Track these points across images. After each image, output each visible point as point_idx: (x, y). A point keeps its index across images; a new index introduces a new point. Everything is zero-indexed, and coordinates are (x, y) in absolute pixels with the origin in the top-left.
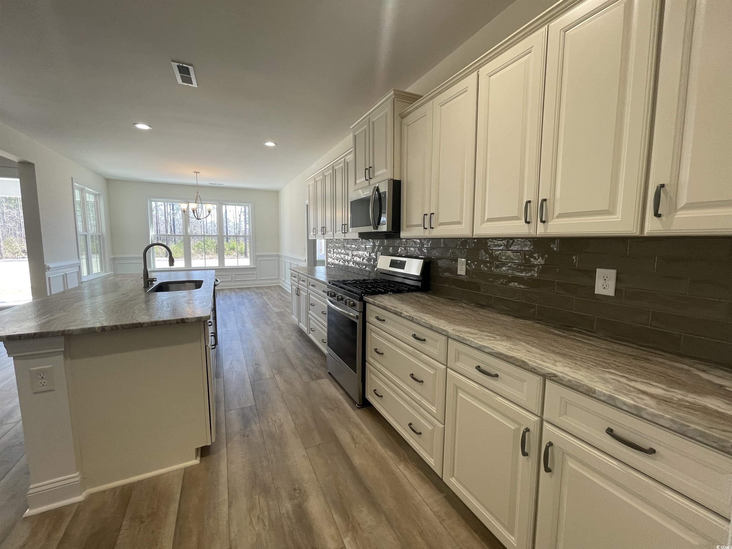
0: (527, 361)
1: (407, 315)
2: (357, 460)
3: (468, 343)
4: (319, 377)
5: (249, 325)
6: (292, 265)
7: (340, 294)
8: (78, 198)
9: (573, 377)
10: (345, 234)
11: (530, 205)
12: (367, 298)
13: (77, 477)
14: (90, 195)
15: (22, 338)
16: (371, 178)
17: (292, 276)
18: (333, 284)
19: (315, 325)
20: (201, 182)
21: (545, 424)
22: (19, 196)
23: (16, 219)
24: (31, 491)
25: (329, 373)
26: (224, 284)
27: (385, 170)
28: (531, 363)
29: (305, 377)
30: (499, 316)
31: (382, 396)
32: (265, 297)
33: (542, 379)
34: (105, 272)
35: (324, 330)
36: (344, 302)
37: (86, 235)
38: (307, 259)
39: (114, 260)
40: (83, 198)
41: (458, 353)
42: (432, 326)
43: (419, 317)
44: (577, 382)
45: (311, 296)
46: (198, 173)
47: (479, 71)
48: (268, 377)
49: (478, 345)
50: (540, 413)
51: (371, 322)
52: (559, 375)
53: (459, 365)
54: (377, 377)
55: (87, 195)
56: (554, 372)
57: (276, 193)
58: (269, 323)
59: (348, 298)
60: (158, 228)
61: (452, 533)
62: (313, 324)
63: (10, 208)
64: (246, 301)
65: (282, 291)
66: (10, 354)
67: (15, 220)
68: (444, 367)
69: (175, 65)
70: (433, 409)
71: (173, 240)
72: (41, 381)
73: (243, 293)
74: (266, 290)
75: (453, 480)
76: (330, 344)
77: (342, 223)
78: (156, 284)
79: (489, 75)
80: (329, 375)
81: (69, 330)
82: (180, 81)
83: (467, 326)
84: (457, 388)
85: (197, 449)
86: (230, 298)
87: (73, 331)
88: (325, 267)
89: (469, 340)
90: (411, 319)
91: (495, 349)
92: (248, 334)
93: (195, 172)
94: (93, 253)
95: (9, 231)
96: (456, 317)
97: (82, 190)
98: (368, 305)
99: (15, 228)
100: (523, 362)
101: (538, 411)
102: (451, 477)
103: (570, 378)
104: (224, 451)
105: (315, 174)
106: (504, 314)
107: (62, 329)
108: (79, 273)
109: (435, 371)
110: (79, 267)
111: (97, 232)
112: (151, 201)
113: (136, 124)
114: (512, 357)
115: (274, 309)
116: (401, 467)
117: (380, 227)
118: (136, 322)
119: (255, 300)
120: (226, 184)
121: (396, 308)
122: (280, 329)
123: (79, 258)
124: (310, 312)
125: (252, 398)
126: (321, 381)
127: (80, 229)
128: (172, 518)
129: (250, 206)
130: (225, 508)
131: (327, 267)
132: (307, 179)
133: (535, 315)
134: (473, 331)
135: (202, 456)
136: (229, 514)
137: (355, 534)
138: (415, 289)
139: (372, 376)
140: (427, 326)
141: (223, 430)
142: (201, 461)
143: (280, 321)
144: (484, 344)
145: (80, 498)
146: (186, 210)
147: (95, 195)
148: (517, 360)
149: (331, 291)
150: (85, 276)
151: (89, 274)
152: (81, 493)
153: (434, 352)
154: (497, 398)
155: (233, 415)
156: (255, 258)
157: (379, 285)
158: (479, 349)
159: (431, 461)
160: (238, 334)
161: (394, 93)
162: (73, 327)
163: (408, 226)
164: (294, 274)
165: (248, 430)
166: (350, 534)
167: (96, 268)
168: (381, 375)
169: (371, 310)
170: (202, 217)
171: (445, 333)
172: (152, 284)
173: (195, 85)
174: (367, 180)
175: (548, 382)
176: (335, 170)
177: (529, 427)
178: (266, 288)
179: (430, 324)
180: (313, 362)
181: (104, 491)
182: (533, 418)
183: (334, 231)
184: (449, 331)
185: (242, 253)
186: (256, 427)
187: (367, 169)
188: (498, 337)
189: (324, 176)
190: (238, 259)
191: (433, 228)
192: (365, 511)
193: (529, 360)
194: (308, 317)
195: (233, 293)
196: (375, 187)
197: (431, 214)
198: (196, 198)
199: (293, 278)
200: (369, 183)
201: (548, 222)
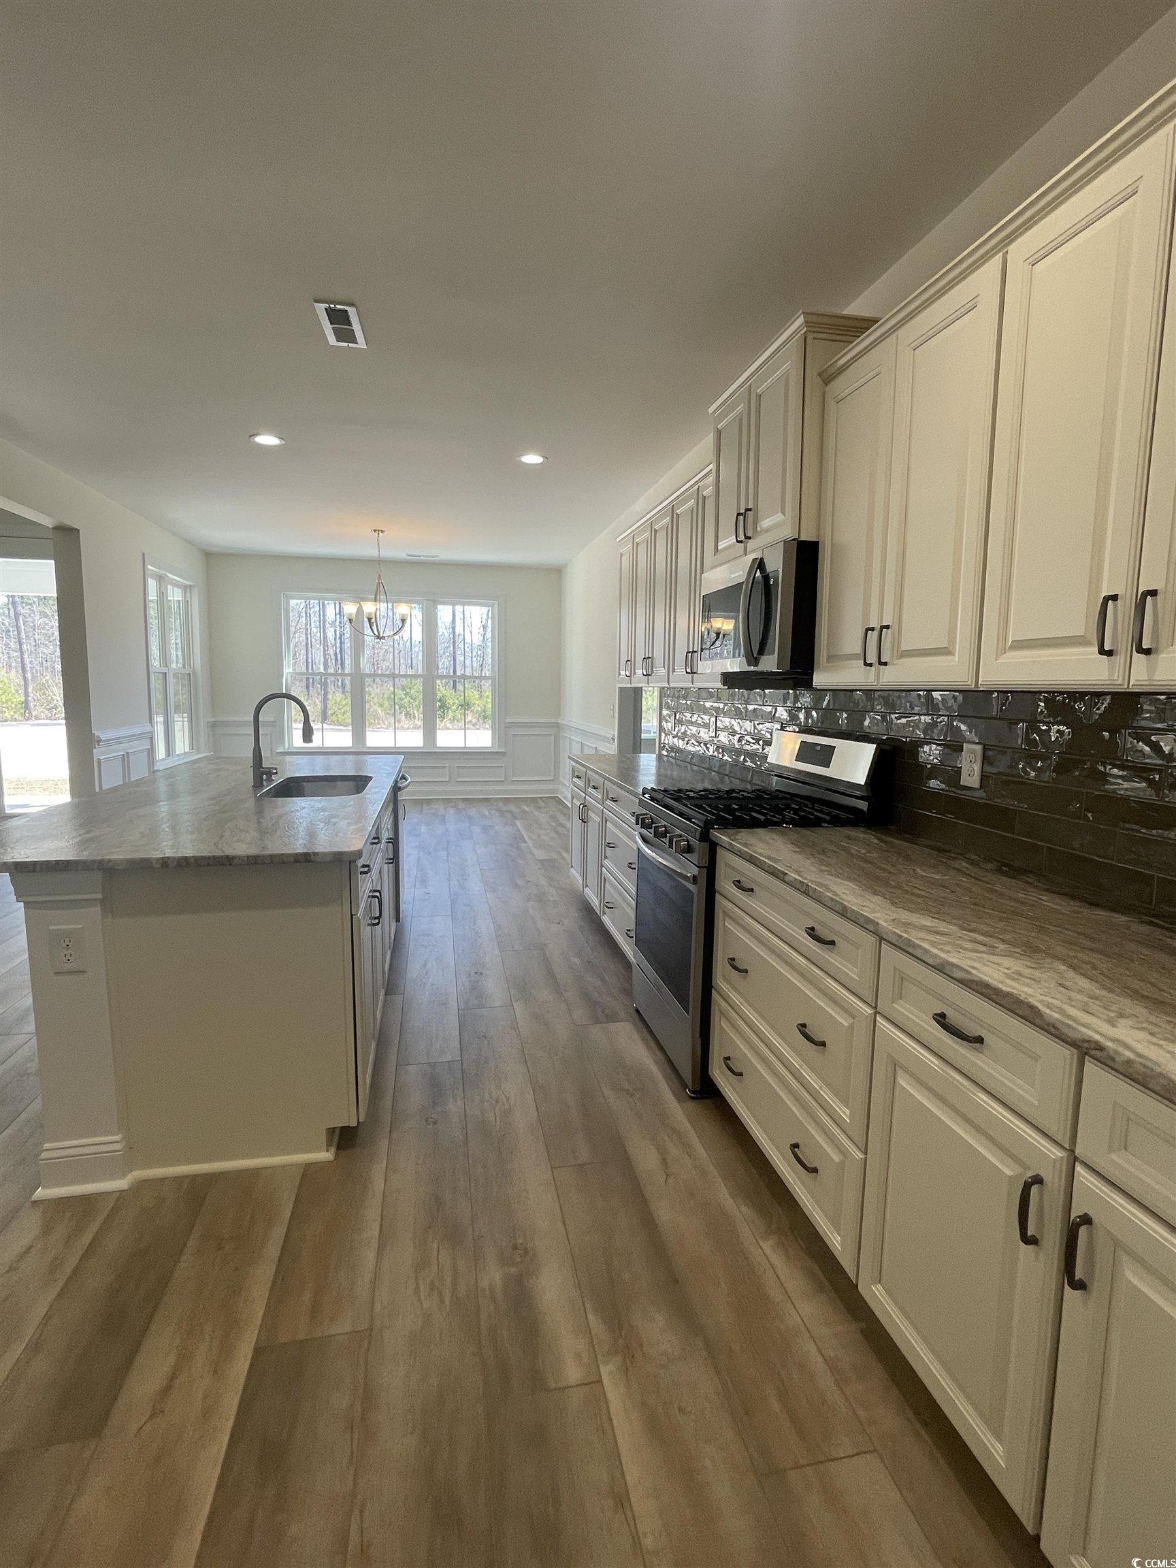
0: (1040, 1007)
1: (796, 879)
2: (664, 1213)
3: (918, 953)
4: (611, 1018)
5: (475, 885)
6: (586, 748)
7: (664, 823)
8: (153, 595)
9: (1139, 1055)
10: (693, 677)
11: (1115, 608)
12: (721, 837)
13: (117, 1142)
14: (175, 588)
15: (38, 869)
16: (750, 538)
17: (573, 776)
18: (652, 799)
19: (615, 894)
20: (386, 553)
21: (1079, 1168)
22: (54, 594)
23: (54, 638)
24: (44, 1155)
25: (637, 1011)
26: (418, 789)
27: (779, 517)
28: (1048, 1011)
29: (580, 1014)
30: (1044, 898)
31: (741, 1074)
32: (519, 823)
33: (1075, 1057)
34: (199, 752)
35: (629, 905)
36: (667, 840)
37: (166, 673)
38: (616, 736)
39: (214, 726)
40: (162, 594)
41: (902, 979)
42: (845, 908)
43: (822, 885)
44: (1145, 1067)
45: (609, 824)
46: (382, 531)
47: (1007, 252)
48: (498, 1003)
49: (939, 961)
50: (1067, 1141)
51: (724, 892)
52: (1107, 1046)
53: (902, 1009)
54: (733, 1026)
55: (170, 587)
56: (1097, 1037)
57: (555, 574)
58: (521, 883)
59: (678, 832)
60: (310, 655)
61: (861, 1412)
62: (611, 893)
63: (47, 616)
64: (476, 830)
65: (562, 812)
66: (19, 896)
67: (53, 640)
68: (870, 1011)
69: (321, 308)
70: (845, 1113)
71: (340, 684)
72: (66, 952)
73: (473, 812)
74: (526, 808)
75: (878, 1290)
76: (640, 942)
77: (688, 648)
78: (278, 780)
79: (1030, 260)
80: (635, 1014)
81: (110, 861)
82: (332, 340)
83: (937, 915)
84: (895, 1065)
85: (331, 1131)
86: (443, 820)
87: (116, 862)
88: (655, 756)
89: (920, 947)
90: (805, 890)
91: (974, 972)
92: (469, 906)
93: (375, 531)
94: (177, 708)
95: (42, 663)
96: (920, 892)
97: (160, 579)
98: (719, 850)
99: (53, 656)
100: (1032, 1007)
101: (1065, 1139)
102: (875, 1284)
103: (1131, 1056)
104: (384, 1144)
105: (633, 528)
106: (1066, 894)
107: (100, 858)
108: (151, 752)
109: (851, 1021)
110: (152, 739)
111: (184, 667)
112: (288, 598)
113: (254, 435)
114: (1009, 994)
115: (535, 851)
116: (767, 1246)
117: (764, 659)
118: (221, 854)
119: (497, 827)
120: (444, 555)
121: (776, 861)
122: (541, 899)
123: (151, 721)
124: (606, 862)
125: (457, 1043)
126: (614, 1026)
127: (155, 663)
128: (273, 1250)
129: (496, 606)
130: (370, 1255)
131: (660, 757)
132: (618, 540)
133: (1150, 903)
134: (942, 926)
135: (339, 1147)
136: (377, 1267)
137: (628, 1363)
138: (851, 818)
139: (724, 1024)
140: (836, 908)
141: (387, 1102)
142: (337, 1156)
143: (543, 882)
144: (953, 959)
145: (121, 1184)
146: (354, 617)
147: (185, 588)
148: (1019, 1002)
149: (647, 814)
150: (163, 760)
151: (169, 756)
152: (124, 1176)
153: (851, 972)
154: (977, 1096)
155: (413, 1075)
156: (503, 730)
157: (761, 806)
158: (941, 968)
159: (836, 1241)
160: (449, 903)
161: (806, 322)
162: (119, 854)
163: (832, 658)
164: (578, 772)
165: (439, 1109)
166: (619, 1358)
167: (182, 744)
168: (740, 1022)
169: (727, 865)
170: (388, 633)
171: (871, 927)
172: (270, 780)
173: (361, 343)
174: (741, 542)
175: (1090, 1066)
176: (678, 515)
177: (1043, 1175)
178: (524, 800)
179: (842, 904)
180: (603, 981)
181: (162, 1180)
182: (1052, 1152)
183: (671, 669)
184: (881, 922)
185: (485, 718)
186: (454, 1107)
187: (741, 514)
188: (1002, 946)
189: (653, 530)
190: (467, 731)
191: (885, 664)
192: (660, 1319)
193: (1048, 1006)
194: (601, 875)
195: (452, 811)
196: (754, 560)
197: (883, 627)
198: (377, 591)
199: (575, 780)
200: (746, 548)
201: (1157, 651)
